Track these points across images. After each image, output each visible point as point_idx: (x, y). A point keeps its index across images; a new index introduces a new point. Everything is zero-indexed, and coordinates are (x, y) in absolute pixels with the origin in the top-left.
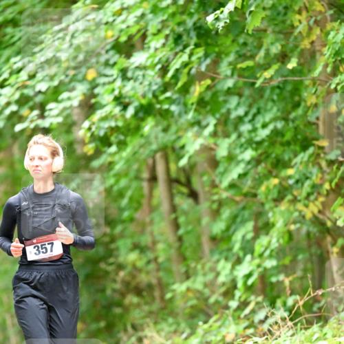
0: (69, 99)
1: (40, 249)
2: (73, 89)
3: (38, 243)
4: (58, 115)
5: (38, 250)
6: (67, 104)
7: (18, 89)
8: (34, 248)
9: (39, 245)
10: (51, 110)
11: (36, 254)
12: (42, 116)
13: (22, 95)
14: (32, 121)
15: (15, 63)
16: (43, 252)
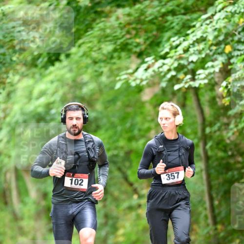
0: (213, 67)
1: (170, 176)
2: (216, 60)
3: (169, 172)
4: (205, 78)
5: (168, 177)
6: (212, 70)
7: (176, 60)
8: (167, 175)
9: (170, 174)
10: (199, 74)
11: (167, 179)
12: (193, 79)
13: (179, 64)
14: (186, 83)
15: (174, 41)
16: (172, 178)
